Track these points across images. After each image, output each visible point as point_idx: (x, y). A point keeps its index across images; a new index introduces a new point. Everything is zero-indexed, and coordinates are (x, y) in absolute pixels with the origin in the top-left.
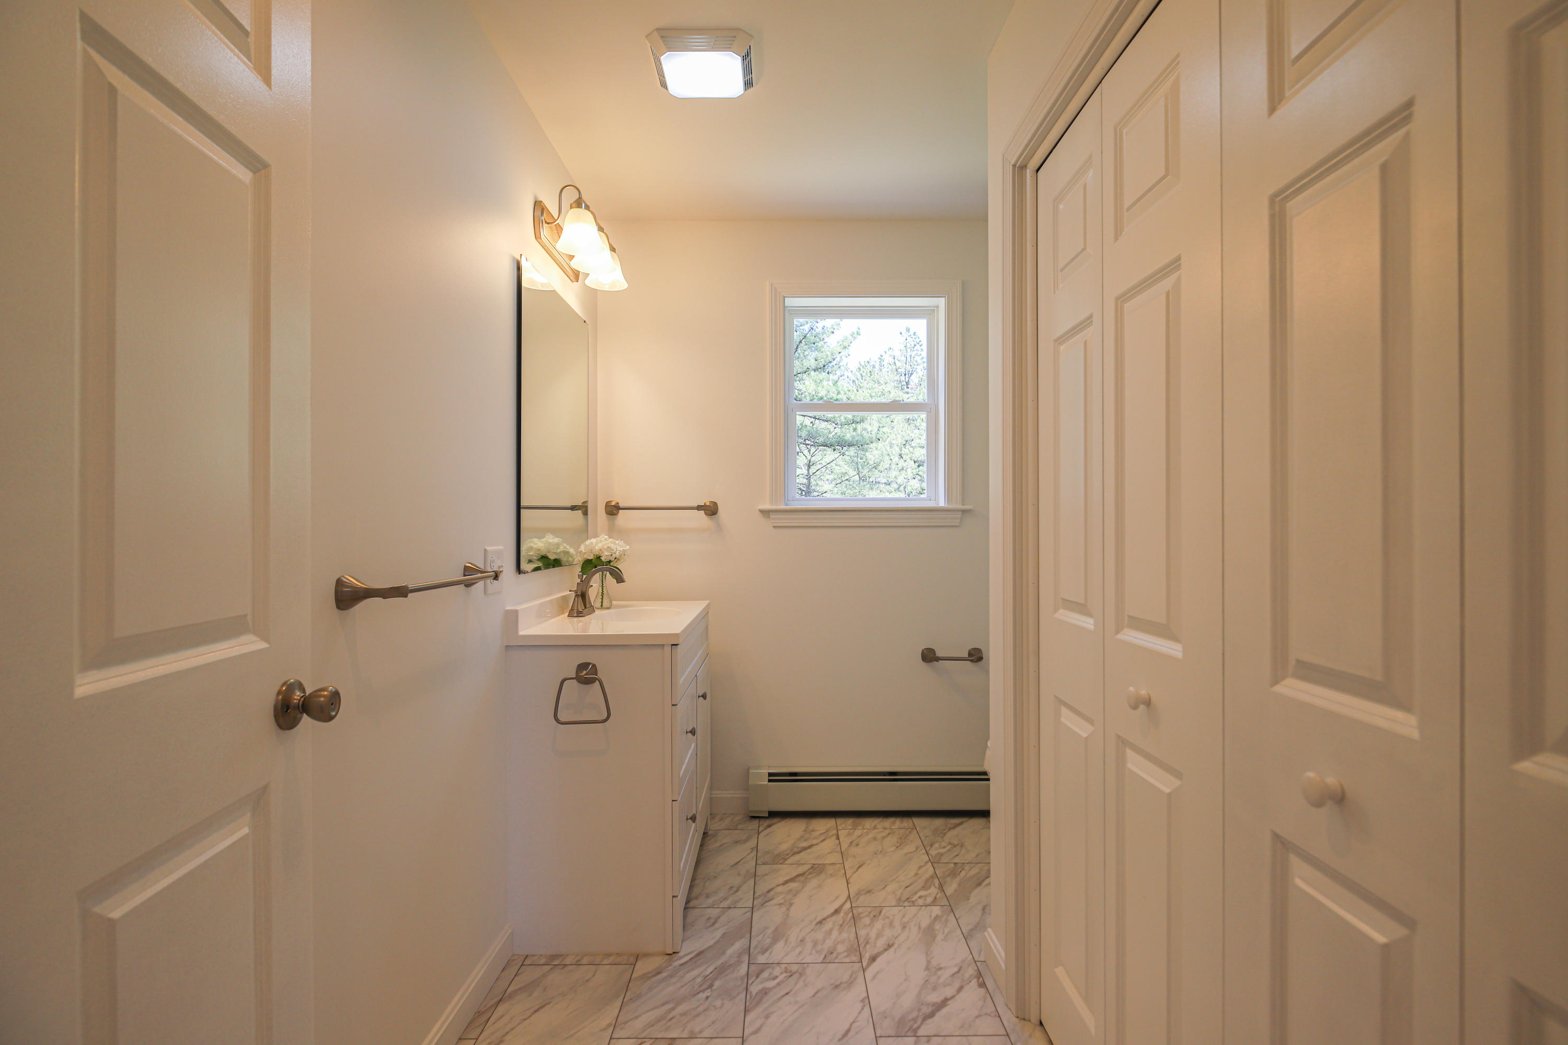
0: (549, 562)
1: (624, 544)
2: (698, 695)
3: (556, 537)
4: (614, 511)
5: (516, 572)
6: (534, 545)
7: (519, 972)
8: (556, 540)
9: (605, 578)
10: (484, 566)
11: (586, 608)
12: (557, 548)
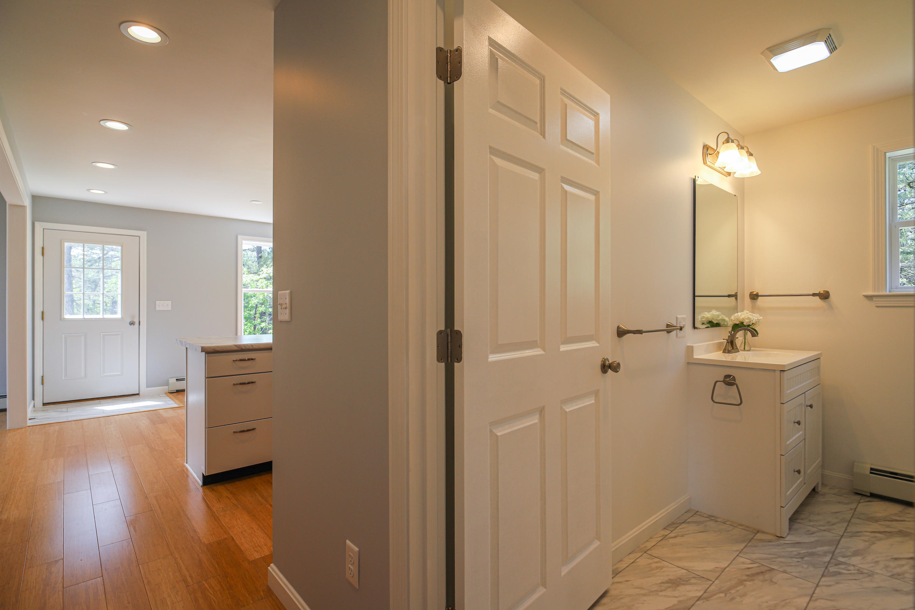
0: (713, 324)
1: (759, 316)
2: (806, 405)
3: (718, 312)
4: (755, 298)
5: (693, 328)
6: (703, 316)
7: (693, 516)
8: (717, 313)
9: (747, 334)
10: (676, 323)
11: (733, 349)
12: (718, 317)
